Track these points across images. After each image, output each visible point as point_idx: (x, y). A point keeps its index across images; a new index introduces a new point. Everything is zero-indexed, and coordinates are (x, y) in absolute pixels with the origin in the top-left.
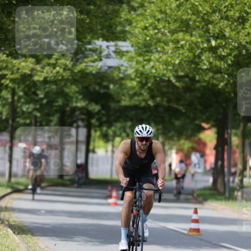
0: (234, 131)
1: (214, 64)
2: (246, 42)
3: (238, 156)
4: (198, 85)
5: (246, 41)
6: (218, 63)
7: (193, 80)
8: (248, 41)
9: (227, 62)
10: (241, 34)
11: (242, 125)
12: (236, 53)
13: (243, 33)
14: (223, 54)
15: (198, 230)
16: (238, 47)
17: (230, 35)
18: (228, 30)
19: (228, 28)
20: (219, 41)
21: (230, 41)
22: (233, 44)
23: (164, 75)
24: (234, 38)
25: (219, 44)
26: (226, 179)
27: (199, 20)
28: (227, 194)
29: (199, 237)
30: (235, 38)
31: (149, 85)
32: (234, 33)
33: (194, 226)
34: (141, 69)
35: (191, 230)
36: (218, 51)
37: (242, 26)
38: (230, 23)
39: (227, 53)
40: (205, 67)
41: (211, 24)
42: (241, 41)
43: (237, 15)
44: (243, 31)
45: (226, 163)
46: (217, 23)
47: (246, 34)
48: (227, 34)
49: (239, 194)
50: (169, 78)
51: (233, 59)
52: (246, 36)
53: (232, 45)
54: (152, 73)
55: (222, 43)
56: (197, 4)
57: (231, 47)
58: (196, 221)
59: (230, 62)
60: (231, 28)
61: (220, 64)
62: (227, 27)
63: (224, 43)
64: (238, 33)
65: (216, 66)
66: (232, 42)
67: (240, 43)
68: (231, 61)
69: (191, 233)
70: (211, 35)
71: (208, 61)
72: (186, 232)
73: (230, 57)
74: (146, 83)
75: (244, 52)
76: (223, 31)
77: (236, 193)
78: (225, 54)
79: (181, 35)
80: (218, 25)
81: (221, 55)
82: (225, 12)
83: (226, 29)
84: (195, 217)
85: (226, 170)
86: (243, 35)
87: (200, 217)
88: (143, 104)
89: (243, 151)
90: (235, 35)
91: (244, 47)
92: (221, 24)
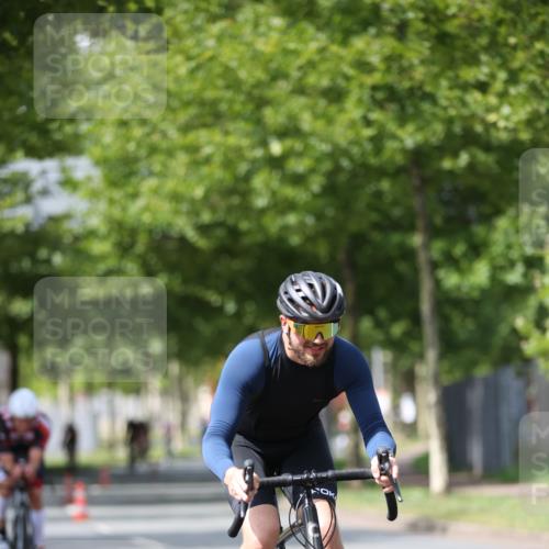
2: (351, 142)
5: (347, 138)
6: (289, 192)
7: (234, 232)
8: (354, 139)
9: (310, 188)
12: (327, 166)
17: (314, 127)
18: (306, 117)
19: (308, 112)
20: (289, 142)
23: (170, 225)
31: (140, 247)
37: (337, 105)
43: (325, 82)
47: (348, 124)
56: (234, 64)
59: (315, 188)
73: (314, 177)
79: (202, 135)
80: (286, 106)
82: (300, 79)
91: (346, 153)
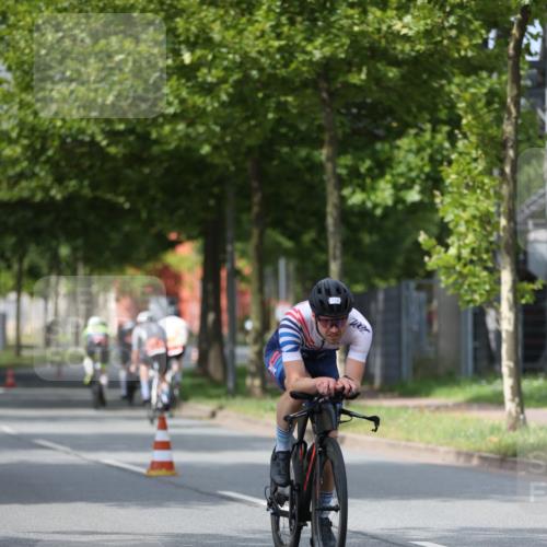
0: (239, 246)
1: (190, 102)
2: (259, 52)
3: (250, 300)
4: (156, 149)
5: (257, 49)
6: (199, 100)
7: (144, 138)
8: (263, 49)
9: (219, 97)
10: (246, 33)
11: (255, 232)
12: (236, 76)
13: (250, 32)
14: (209, 79)
15: (169, 465)
16: (241, 63)
17: (224, 38)
18: (217, 27)
19: (218, 22)
20: (199, 52)
21: (224, 50)
22: (231, 56)
23: (82, 131)
24: (231, 45)
25: (199, 58)
26: (227, 351)
27: (152, 6)
28: (230, 384)
29: (172, 479)
30: (235, 43)
31: (50, 153)
32: (232, 32)
33: (161, 456)
34: (31, 118)
35: (155, 465)
36: (199, 74)
37: (248, 16)
38: (222, 12)
39: (218, 78)
40: (171, 110)
41: (181, 16)
42: (248, 49)
44: (250, 28)
45: (225, 317)
46: (193, 13)
47: (258, 34)
48: (217, 37)
49: (257, 382)
50: (93, 136)
51: (231, 90)
52: (257, 38)
53: (226, 59)
54: (54, 127)
55: (206, 56)
57: (225, 63)
58: (165, 446)
59: (224, 97)
60: (223, 22)
61: (204, 102)
62: (214, 21)
63: (210, 57)
64: (241, 32)
65: (194, 106)
66: (229, 53)
67: (245, 56)
68: (229, 95)
69: (154, 473)
70: (182, 39)
71: (177, 97)
72: (144, 471)
73: (225, 86)
74: (44, 149)
75: (254, 73)
76: (207, 30)
77: (249, 381)
78: (214, 80)
80: (196, 16)
81: (205, 82)
83: (213, 26)
84: (161, 436)
85: (225, 331)
86: (251, 37)
87: (172, 436)
88: (39, 197)
89: (261, 290)
90: (234, 37)
91: (255, 62)
92: (203, 14)
